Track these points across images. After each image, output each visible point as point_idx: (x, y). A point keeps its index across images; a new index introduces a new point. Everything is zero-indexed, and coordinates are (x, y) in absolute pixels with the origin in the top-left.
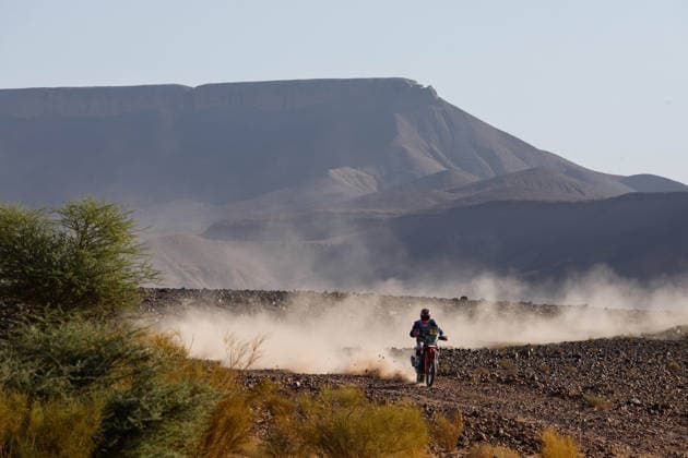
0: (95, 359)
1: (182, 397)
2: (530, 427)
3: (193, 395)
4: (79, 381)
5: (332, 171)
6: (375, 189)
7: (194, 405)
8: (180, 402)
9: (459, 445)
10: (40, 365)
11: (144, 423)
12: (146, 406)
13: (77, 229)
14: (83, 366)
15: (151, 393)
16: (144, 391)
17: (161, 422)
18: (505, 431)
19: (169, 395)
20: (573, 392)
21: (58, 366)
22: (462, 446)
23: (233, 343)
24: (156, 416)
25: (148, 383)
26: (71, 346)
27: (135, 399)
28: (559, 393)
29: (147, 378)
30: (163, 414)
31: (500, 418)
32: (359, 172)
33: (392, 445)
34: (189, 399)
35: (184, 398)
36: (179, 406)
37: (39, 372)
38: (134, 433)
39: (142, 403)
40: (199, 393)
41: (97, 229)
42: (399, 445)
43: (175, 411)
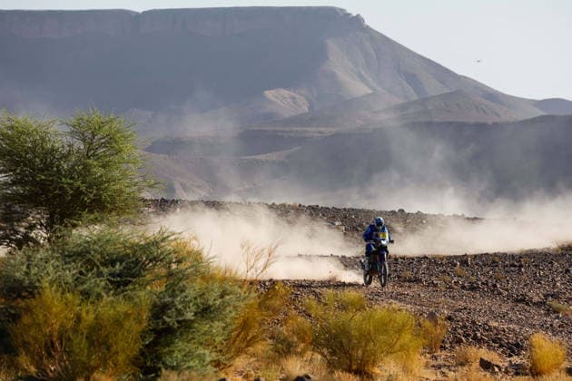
0: (133, 262)
1: (213, 299)
2: (504, 331)
3: (222, 296)
4: (118, 282)
5: (266, 92)
6: (306, 109)
7: (224, 306)
8: (211, 303)
9: (441, 347)
10: (81, 267)
11: (178, 322)
12: (180, 307)
13: (84, 140)
14: (121, 268)
15: (184, 294)
16: (178, 292)
17: (192, 321)
18: (482, 334)
19: (200, 296)
20: (536, 299)
21: (98, 268)
22: (445, 348)
23: (249, 248)
24: (189, 316)
25: (181, 284)
26: (110, 249)
27: (170, 299)
28: (522, 300)
29: (180, 280)
30: (196, 314)
31: (474, 323)
32: (292, 94)
33: (391, 346)
34: (220, 300)
35: (215, 300)
36: (210, 307)
37: (81, 273)
38: (169, 331)
39: (177, 303)
40: (228, 294)
41: (103, 141)
42: (397, 346)
43: (205, 312)
